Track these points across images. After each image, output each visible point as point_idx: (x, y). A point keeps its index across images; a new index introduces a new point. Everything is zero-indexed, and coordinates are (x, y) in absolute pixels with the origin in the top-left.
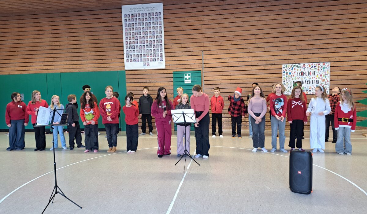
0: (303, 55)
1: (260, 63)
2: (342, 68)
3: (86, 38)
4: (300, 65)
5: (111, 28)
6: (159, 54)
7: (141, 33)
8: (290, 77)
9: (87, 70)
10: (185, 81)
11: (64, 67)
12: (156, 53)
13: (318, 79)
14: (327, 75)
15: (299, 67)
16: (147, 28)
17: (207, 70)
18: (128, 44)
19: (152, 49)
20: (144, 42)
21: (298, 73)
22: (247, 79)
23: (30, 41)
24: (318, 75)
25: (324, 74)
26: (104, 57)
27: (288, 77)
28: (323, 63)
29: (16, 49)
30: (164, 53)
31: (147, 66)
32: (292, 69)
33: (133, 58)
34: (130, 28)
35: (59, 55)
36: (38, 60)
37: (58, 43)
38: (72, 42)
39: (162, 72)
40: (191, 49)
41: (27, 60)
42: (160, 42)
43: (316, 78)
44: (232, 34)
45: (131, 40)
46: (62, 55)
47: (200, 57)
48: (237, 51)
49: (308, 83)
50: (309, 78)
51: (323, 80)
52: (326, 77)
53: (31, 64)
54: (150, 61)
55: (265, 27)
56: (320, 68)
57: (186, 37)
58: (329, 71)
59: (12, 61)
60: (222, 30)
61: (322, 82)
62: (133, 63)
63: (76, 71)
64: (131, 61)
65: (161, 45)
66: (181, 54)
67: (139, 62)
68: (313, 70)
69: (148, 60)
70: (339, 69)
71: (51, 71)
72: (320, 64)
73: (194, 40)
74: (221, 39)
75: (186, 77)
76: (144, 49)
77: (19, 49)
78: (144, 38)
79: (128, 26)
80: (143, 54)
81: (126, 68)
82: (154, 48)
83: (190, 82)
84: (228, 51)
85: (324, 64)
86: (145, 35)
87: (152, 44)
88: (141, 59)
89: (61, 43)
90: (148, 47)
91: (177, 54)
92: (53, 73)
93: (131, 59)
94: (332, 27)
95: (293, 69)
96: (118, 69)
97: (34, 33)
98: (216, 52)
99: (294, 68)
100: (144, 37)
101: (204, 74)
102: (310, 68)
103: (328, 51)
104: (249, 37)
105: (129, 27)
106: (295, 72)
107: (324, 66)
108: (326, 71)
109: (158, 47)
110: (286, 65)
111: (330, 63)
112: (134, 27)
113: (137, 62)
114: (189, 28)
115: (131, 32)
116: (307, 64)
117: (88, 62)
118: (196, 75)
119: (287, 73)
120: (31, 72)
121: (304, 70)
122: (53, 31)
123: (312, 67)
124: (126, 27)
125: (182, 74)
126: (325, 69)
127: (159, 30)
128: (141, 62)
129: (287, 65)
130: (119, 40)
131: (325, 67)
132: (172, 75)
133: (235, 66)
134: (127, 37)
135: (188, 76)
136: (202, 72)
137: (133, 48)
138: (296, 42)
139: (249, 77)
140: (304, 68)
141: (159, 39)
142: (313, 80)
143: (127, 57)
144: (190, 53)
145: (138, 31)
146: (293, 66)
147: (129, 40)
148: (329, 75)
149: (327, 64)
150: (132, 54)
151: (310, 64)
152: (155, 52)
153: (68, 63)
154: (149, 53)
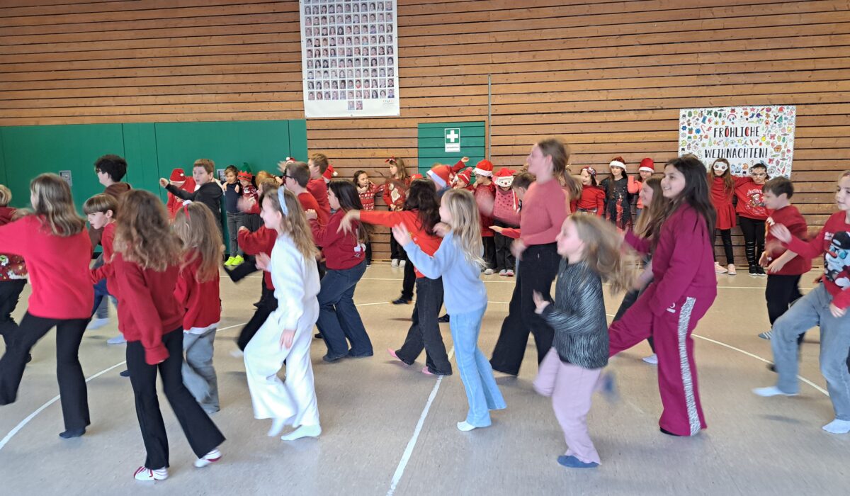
0: (731, 86)
1: (626, 105)
2: (824, 120)
3: (214, 40)
4: (722, 110)
5: (273, 18)
6: (385, 81)
7: (342, 29)
8: (697, 140)
9: (217, 117)
10: (447, 145)
11: (162, 108)
12: (378, 78)
13: (764, 147)
14: (786, 137)
15: (720, 116)
16: (359, 18)
17: (498, 120)
18: (312, 55)
19: (370, 68)
20: (351, 51)
21: (718, 130)
22: (594, 143)
23: (83, 46)
24: (764, 135)
25: (780, 133)
26: (255, 88)
27: (693, 139)
28: (779, 107)
29: (50, 66)
30: (397, 78)
31: (357, 109)
32: (704, 121)
33: (323, 91)
34: (316, 18)
35: (150, 81)
36: (103, 92)
37: (149, 53)
38: (181, 51)
39: (391, 124)
40: (463, 70)
41: (77, 93)
42: (388, 53)
43: (761, 144)
44: (560, 33)
45: (319, 46)
46: (158, 81)
47: (483, 90)
48: (571, 75)
49: (742, 154)
50: (743, 142)
51: (778, 148)
52: (784, 141)
53: (87, 101)
54: (365, 98)
55: (642, 17)
56: (772, 118)
57: (450, 40)
58: (794, 125)
59: (43, 94)
60: (538, 24)
61: (774, 153)
62: (324, 101)
63: (190, 120)
64: (319, 96)
65: (392, 58)
66: (437, 81)
67: (337, 99)
68: (753, 123)
69: (359, 96)
70: (816, 121)
71: (132, 119)
72: (773, 110)
73: (469, 49)
74: (535, 45)
75: (448, 136)
76: (350, 68)
77: (60, 66)
78: (351, 42)
79: (314, 13)
80: (347, 79)
81: (308, 114)
82: (373, 67)
83: (458, 150)
84: (551, 76)
85: (781, 110)
86: (353, 36)
87: (370, 57)
88: (344, 92)
89: (156, 52)
90: (360, 64)
91: (428, 82)
92: (138, 123)
93: (320, 93)
94: (805, 19)
95: (707, 121)
96: (289, 116)
97: (92, 27)
98: (522, 77)
99: (708, 117)
100: (350, 38)
101: (493, 131)
102: (747, 119)
103: (793, 77)
104: (602, 42)
105: (316, 15)
106: (710, 128)
107: (780, 114)
108: (786, 127)
109: (384, 64)
110: (688, 110)
111: (794, 107)
112: (328, 15)
113: (333, 98)
114: (457, 18)
115: (321, 26)
116: (739, 110)
117: (219, 98)
118: (474, 132)
119: (690, 131)
120: (88, 121)
121: (733, 123)
122: (136, 23)
123: (753, 115)
124: (308, 16)
125: (441, 128)
126: (784, 121)
127: (385, 23)
128: (343, 101)
129: (692, 110)
130: (291, 47)
131: (784, 117)
132: (415, 133)
133: (565, 113)
134: (310, 40)
135: (452, 136)
136: (487, 126)
137: (324, 67)
138: (717, 54)
139: (599, 138)
140: (733, 119)
141: (385, 45)
142: (754, 147)
143: (311, 87)
144: (459, 80)
145: (336, 25)
146: (705, 114)
147: (315, 46)
148: (792, 136)
149: (788, 108)
150: (322, 79)
151: (746, 109)
152: (376, 76)
153: (172, 99)
154: (362, 79)
